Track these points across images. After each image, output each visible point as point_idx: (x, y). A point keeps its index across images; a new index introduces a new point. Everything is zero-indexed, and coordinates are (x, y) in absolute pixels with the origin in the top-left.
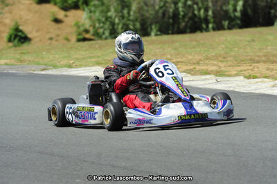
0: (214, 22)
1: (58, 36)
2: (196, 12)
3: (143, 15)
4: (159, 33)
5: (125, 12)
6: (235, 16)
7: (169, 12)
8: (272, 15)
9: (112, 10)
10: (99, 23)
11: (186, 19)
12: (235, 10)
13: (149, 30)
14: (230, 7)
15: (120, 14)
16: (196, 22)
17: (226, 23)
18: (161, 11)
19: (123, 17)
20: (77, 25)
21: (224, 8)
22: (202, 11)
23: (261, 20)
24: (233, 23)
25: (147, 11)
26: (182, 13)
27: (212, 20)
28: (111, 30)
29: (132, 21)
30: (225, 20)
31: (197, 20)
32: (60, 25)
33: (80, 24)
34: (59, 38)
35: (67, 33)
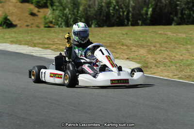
0: (133, 21)
2: (121, 13)
3: (87, 14)
4: (97, 26)
5: (75, 11)
6: (146, 18)
9: (67, 9)
13: (90, 23)
15: (72, 12)
16: (121, 20)
19: (74, 14)
20: (45, 18)
22: (125, 13)
23: (164, 21)
24: (145, 22)
26: (112, 14)
27: (131, 19)
34: (33, 25)
35: (38, 23)
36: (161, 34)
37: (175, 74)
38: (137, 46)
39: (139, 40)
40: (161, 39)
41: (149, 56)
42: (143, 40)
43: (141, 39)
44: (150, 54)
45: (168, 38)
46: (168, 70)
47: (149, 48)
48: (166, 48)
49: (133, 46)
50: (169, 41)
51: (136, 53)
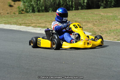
0: (75, 7)
1: (11, 12)
2: (68, 3)
3: (46, 4)
4: (52, 11)
5: (39, 2)
6: (84, 5)
7: (56, 3)
8: (99, 4)
9: (33, 1)
10: (28, 7)
11: (64, 6)
12: (84, 2)
13: (48, 10)
14: (82, 1)
15: (36, 4)
16: (68, 7)
17: (80, 8)
18: (53, 3)
19: (37, 5)
20: (19, 8)
21: (79, 1)
22: (70, 3)
23: (95, 6)
24: (83, 8)
25: (47, 2)
26: (62, 3)
27: (74, 6)
28: (32, 10)
29: (41, 6)
30: (80, 6)
31: (68, 6)
32: (12, 8)
34: (11, 13)
35: (14, 11)
36: (97, 14)
37: (115, 38)
38: (85, 22)
39: (84, 19)
40: (98, 17)
41: (95, 27)
42: (87, 19)
43: (85, 18)
44: (95, 26)
45: (102, 16)
46: (110, 35)
47: (93, 23)
48: (103, 22)
49: (83, 22)
50: (103, 18)
51: (86, 27)
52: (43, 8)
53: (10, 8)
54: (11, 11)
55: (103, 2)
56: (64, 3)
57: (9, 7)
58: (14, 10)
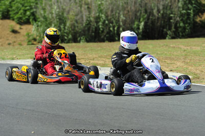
1: (14, 42)
2: (111, 29)
7: (92, 28)
8: (164, 32)
9: (53, 25)
11: (104, 34)
12: (138, 28)
14: (135, 26)
18: (87, 27)
20: (28, 35)
22: (116, 28)
23: (156, 36)
26: (101, 29)
29: (67, 33)
32: (17, 35)
33: (30, 34)
34: (15, 44)
35: (21, 40)
52: (70, 36)
53: (13, 35)
54: (15, 40)
55: (170, 29)
56: (105, 28)
57: (11, 33)
58: (19, 39)
